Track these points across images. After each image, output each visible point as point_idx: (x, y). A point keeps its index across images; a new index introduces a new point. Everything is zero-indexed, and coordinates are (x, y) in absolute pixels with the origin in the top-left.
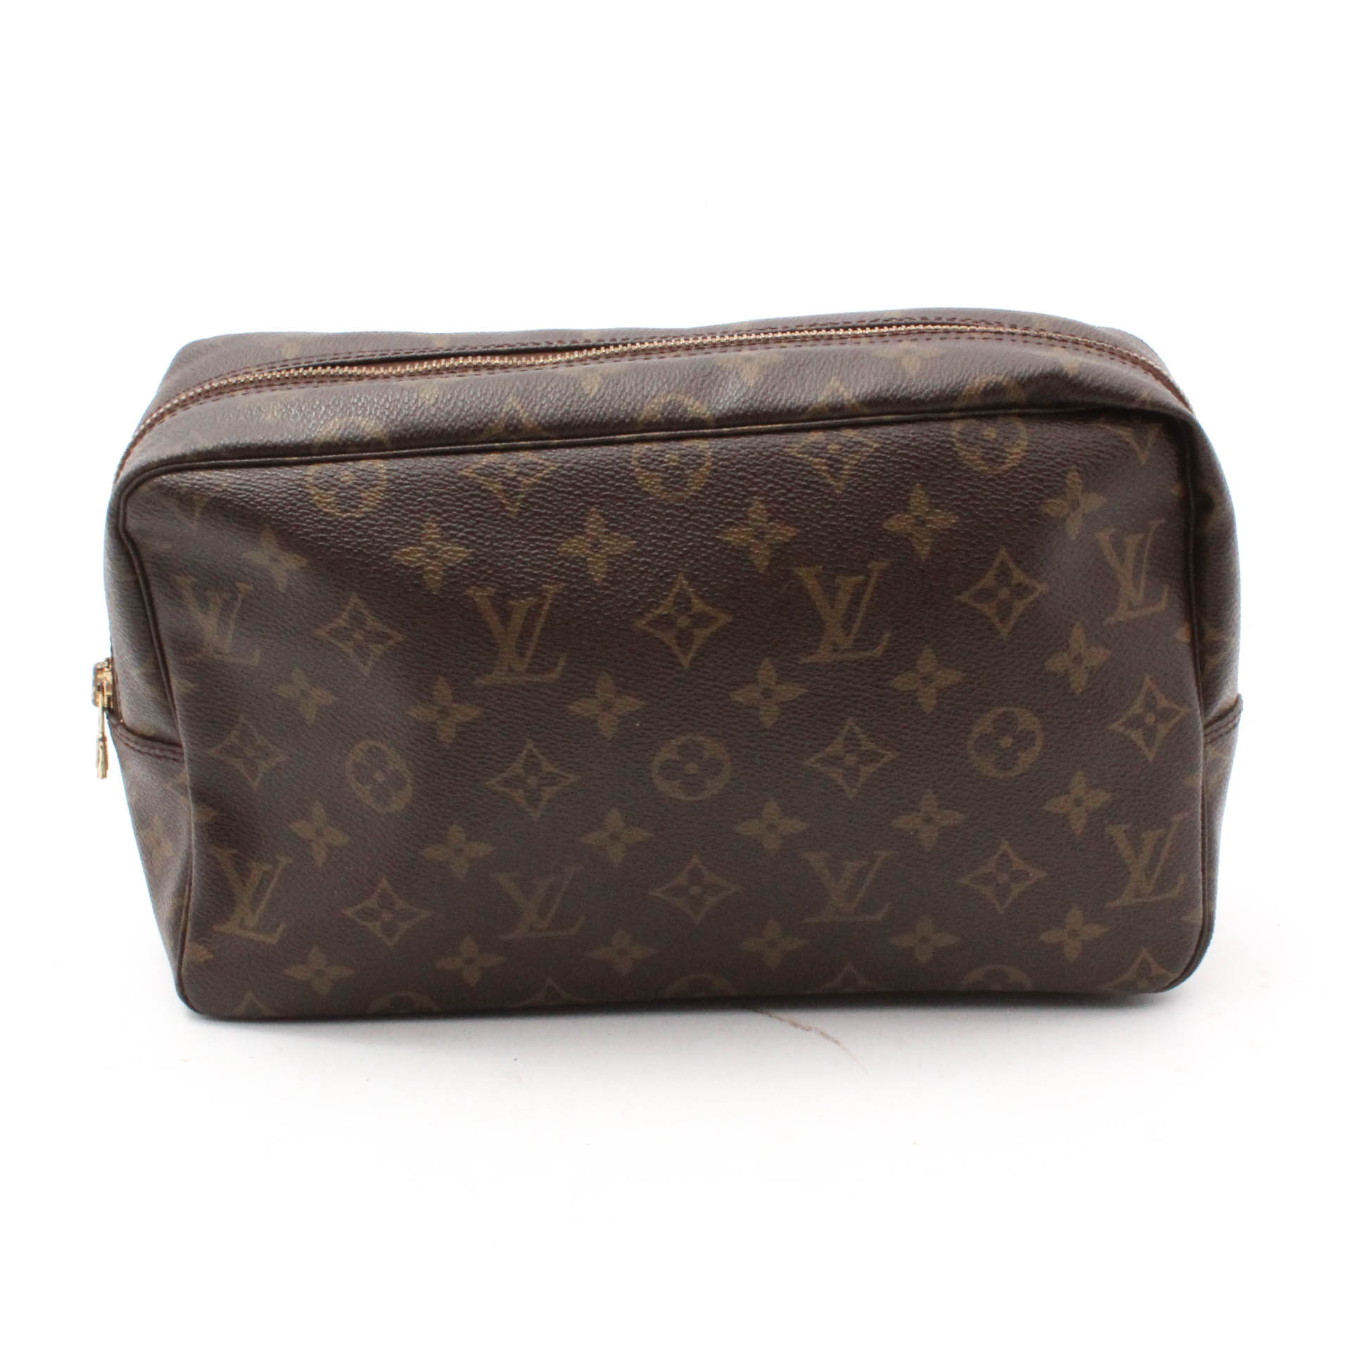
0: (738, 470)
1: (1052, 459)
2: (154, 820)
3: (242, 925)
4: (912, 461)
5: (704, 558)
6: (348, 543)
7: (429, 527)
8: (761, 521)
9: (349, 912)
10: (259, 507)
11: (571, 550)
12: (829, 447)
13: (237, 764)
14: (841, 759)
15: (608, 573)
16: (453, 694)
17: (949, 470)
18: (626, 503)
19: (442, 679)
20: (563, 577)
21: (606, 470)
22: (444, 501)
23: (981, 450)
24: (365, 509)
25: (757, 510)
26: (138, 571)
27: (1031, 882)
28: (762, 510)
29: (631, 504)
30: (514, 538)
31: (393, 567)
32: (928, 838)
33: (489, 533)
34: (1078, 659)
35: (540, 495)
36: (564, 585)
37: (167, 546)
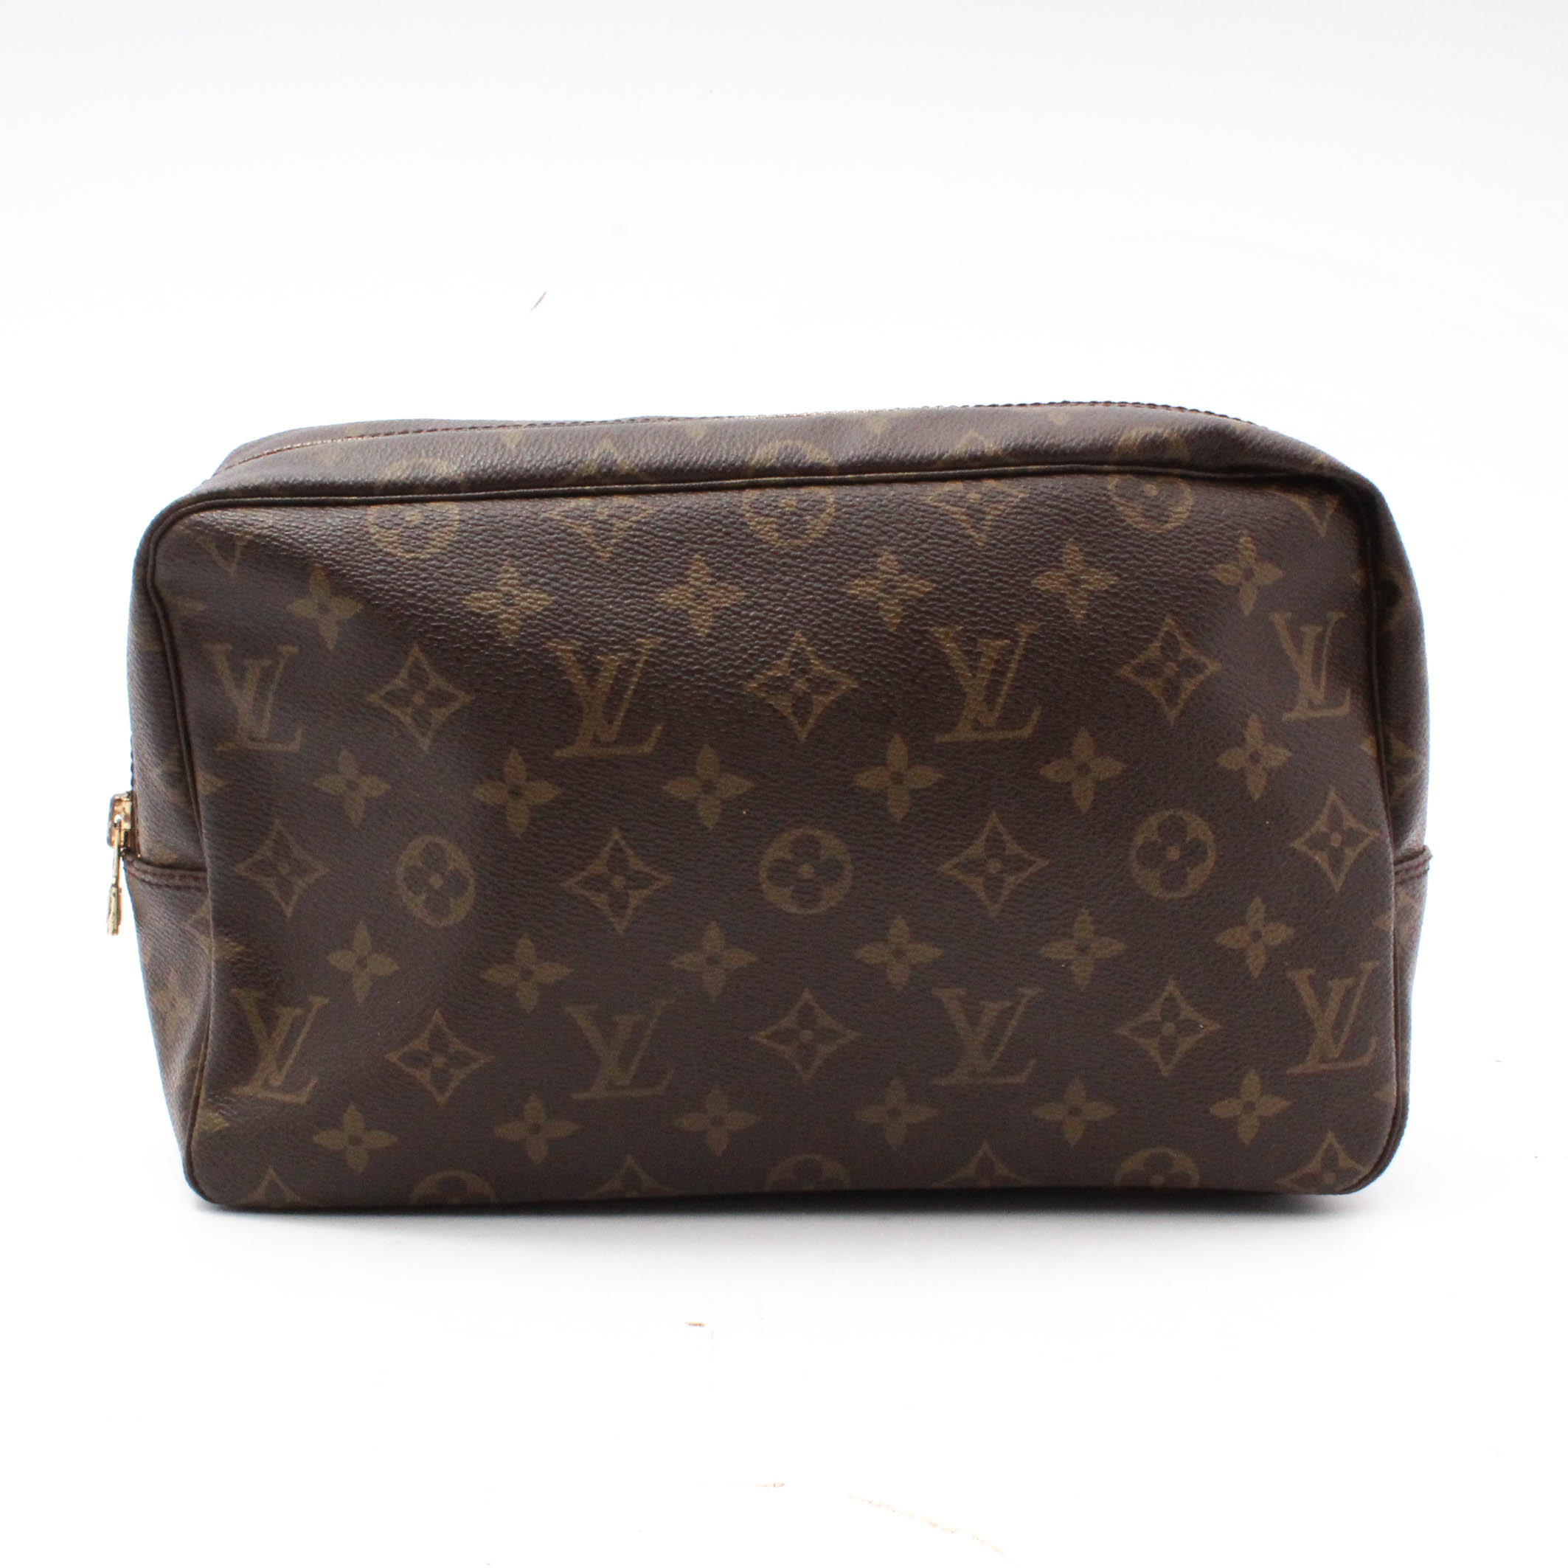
0: (866, 517)
1: (1220, 521)
2: (170, 978)
3: (266, 1085)
4: (1064, 514)
5: (824, 613)
6: (410, 586)
7: (507, 571)
8: (891, 573)
9: (393, 1057)
10: (309, 545)
11: (670, 601)
12: (968, 496)
13: (269, 884)
14: (982, 865)
15: (713, 628)
16: (527, 770)
17: (1106, 526)
18: (736, 550)
19: (514, 749)
20: (661, 631)
21: (714, 514)
22: (523, 544)
23: (1141, 507)
24: (433, 550)
25: (887, 561)
26: (166, 640)
27: (1200, 1036)
28: (892, 561)
29: (742, 552)
30: (605, 587)
31: (463, 613)
32: (1082, 972)
33: (575, 580)
34: (1255, 758)
35: (636, 540)
36: (662, 639)
37: (201, 607)
